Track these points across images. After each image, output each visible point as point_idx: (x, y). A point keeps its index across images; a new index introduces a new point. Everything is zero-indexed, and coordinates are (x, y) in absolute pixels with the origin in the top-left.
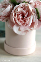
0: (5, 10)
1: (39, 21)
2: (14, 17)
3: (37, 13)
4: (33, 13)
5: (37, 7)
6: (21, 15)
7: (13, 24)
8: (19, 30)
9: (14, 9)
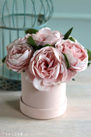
2: (34, 68)
3: (66, 60)
6: (43, 64)
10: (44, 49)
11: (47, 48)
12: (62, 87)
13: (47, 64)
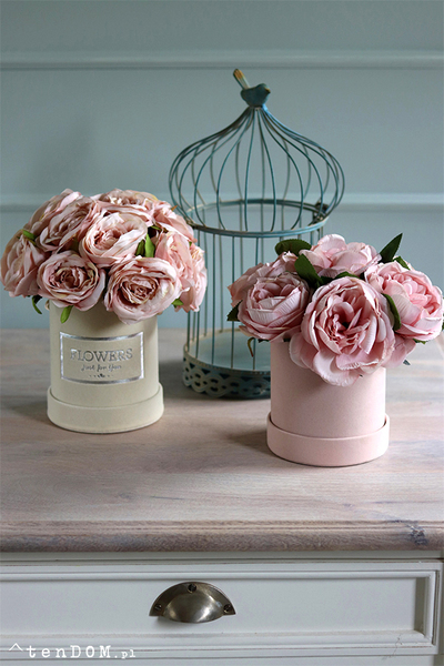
0: (284, 303)
1: (399, 339)
2: (315, 328)
3: (392, 309)
4: (377, 311)
5: (393, 293)
6: (336, 318)
7: (310, 352)
8: (334, 367)
9: (315, 298)
10: (337, 283)
11: (345, 280)
12: (378, 381)
13: (344, 320)
